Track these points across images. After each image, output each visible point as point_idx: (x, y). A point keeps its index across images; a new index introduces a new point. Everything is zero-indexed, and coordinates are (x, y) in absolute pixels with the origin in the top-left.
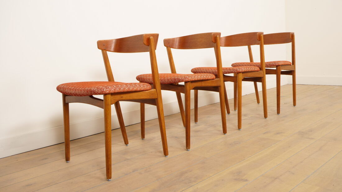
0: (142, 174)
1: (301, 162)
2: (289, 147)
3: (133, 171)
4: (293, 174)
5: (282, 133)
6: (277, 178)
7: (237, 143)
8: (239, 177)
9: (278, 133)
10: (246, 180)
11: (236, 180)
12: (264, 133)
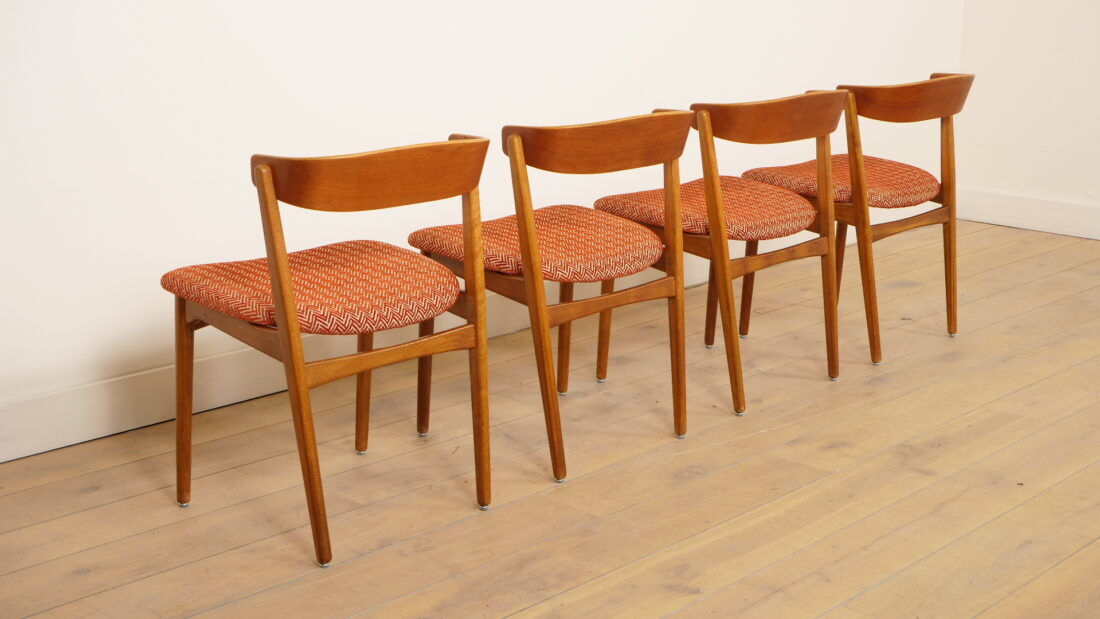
0: (407, 555)
1: (865, 548)
2: (851, 496)
3: (381, 546)
4: (828, 580)
5: (844, 444)
6: (780, 590)
7: (698, 473)
8: (679, 580)
9: (832, 446)
10: (697, 591)
11: (669, 588)
12: (793, 442)
